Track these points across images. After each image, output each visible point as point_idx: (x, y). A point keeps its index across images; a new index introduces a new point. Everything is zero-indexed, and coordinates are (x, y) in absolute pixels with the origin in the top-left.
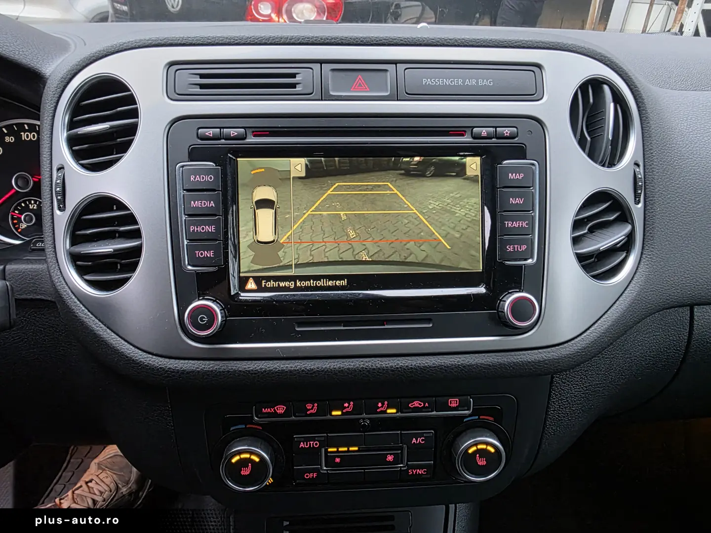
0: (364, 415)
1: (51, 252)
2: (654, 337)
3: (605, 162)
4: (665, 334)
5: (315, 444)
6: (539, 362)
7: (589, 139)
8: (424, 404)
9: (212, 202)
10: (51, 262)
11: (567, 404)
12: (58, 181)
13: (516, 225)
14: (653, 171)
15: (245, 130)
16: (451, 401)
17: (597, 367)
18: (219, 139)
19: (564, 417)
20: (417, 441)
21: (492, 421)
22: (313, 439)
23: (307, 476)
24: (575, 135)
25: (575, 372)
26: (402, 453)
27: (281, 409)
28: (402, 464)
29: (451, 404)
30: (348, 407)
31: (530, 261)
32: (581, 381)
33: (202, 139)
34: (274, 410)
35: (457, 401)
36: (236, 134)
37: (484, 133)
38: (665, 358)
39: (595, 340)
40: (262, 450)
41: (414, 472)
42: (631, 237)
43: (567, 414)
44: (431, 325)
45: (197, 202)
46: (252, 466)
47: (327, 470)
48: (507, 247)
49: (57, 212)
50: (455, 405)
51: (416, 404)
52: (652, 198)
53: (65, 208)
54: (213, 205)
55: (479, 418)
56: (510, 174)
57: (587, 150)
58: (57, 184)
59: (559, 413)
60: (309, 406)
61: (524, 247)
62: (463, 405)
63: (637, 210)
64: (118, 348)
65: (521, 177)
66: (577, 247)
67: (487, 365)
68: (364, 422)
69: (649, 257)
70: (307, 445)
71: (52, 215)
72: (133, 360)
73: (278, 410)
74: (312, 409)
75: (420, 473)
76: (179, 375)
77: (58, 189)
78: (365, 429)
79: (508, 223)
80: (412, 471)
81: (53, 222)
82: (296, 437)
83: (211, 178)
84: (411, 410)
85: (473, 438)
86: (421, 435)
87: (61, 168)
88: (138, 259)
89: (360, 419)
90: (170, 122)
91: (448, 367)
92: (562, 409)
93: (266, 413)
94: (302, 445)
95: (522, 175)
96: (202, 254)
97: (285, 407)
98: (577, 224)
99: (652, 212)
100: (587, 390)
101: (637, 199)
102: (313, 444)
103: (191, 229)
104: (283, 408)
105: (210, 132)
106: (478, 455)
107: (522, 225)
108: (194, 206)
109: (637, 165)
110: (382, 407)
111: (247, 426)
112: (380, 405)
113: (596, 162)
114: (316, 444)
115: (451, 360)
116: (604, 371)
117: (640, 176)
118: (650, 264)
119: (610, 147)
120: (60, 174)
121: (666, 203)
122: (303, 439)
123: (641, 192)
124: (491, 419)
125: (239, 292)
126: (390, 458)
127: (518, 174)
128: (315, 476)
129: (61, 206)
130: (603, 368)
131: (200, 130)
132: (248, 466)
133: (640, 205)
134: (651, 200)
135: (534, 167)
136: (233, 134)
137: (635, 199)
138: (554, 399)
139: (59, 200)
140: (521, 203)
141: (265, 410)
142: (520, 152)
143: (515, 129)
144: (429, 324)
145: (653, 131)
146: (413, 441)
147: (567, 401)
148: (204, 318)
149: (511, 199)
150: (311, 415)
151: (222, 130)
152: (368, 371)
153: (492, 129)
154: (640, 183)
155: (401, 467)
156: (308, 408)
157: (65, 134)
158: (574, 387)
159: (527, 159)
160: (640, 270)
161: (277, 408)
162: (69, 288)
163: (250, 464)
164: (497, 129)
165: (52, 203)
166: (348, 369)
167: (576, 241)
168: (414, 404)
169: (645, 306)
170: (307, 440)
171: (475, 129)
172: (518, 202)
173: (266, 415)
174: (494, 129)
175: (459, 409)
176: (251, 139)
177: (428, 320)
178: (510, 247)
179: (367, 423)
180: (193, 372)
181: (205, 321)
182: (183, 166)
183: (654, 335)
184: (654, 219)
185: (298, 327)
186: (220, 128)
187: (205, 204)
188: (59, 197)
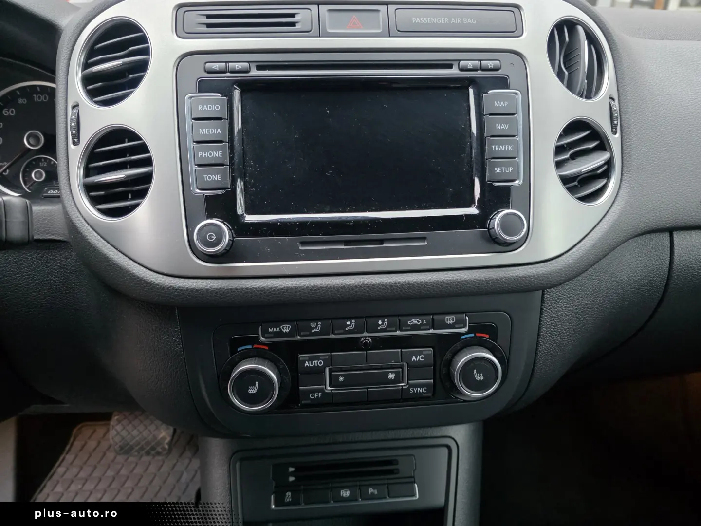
0: (365, 334)
1: (66, 184)
2: (638, 261)
3: (583, 93)
4: (648, 259)
5: (319, 363)
6: (530, 277)
7: (566, 73)
8: (422, 322)
9: (219, 129)
10: (65, 193)
11: (559, 322)
12: (73, 117)
13: (502, 148)
14: (627, 105)
15: (249, 65)
16: (447, 318)
17: (585, 287)
18: (225, 72)
19: (556, 335)
20: (416, 359)
21: (488, 339)
22: (318, 358)
23: (312, 396)
24: (554, 69)
25: (565, 289)
26: (403, 371)
27: (286, 329)
28: (403, 383)
29: (447, 321)
30: (350, 325)
31: (517, 182)
32: (570, 299)
33: (209, 72)
34: (280, 329)
35: (453, 318)
36: (241, 67)
37: (470, 65)
38: (650, 283)
39: (581, 257)
40: (268, 368)
41: (415, 390)
42: (609, 163)
43: (559, 332)
44: (426, 243)
45: (204, 130)
46: (259, 384)
47: (331, 390)
48: (495, 169)
49: (71, 146)
50: (452, 322)
51: (415, 321)
52: (627, 129)
53: (79, 142)
54: (220, 132)
55: (475, 336)
56: (495, 102)
57: (565, 82)
58: (72, 120)
59: (551, 331)
60: (313, 325)
61: (511, 169)
62: (460, 323)
63: (614, 140)
64: (130, 269)
65: (505, 104)
66: (560, 170)
67: (480, 280)
68: (365, 340)
69: (627, 182)
70: (312, 364)
71: (67, 149)
72: (144, 280)
73: (283, 329)
74: (316, 327)
75: (421, 391)
76: (189, 293)
77: (73, 124)
78: (366, 347)
79: (495, 147)
80: (413, 390)
81: (67, 157)
82: (300, 357)
83: (217, 107)
84: (410, 328)
85: (470, 354)
86: (420, 353)
87: (75, 106)
88: (148, 185)
89: (362, 337)
90: (179, 58)
91: (443, 282)
92: (554, 326)
93: (272, 332)
94: (307, 364)
95: (506, 103)
96: (209, 178)
97: (290, 327)
98: (559, 150)
99: (629, 142)
100: (576, 309)
101: (614, 130)
102: (317, 363)
103: (200, 155)
104: (289, 327)
105: (216, 66)
106: (475, 371)
107: (508, 149)
108: (202, 133)
109: (612, 98)
110: (382, 324)
111: (254, 346)
112: (380, 322)
113: (574, 93)
114: (321, 363)
115: (446, 276)
116: (592, 292)
117: (615, 108)
118: (629, 188)
119: (586, 81)
120: (75, 111)
121: (640, 133)
122: (307, 359)
123: (617, 123)
124: (487, 336)
125: (245, 215)
126: (391, 376)
127: (502, 103)
128: (319, 395)
129: (76, 140)
130: (591, 288)
131: (207, 64)
132: (255, 384)
133: (618, 135)
134: (627, 131)
135: (517, 96)
136: (238, 67)
137: (612, 130)
138: (546, 316)
139: (74, 134)
140: (507, 128)
141: (271, 329)
142: (503, 83)
143: (498, 62)
144: (424, 242)
145: (625, 69)
146: (413, 359)
147: (559, 318)
148: (213, 235)
149: (497, 125)
150: (316, 334)
151: (227, 64)
152: (368, 287)
153: (477, 62)
154: (616, 115)
155: (402, 386)
156: (312, 326)
157: (80, 75)
158: (564, 305)
159: (510, 89)
160: (620, 195)
161: (283, 327)
162: (82, 217)
163: (257, 383)
164: (482, 62)
165: (67, 138)
166: (350, 285)
167: (559, 165)
168: (413, 322)
169: (627, 227)
170: (311, 359)
171: (461, 62)
172: (504, 127)
173: (272, 335)
174: (479, 62)
175: (456, 326)
176: (255, 73)
177: (424, 239)
178: (497, 169)
179: (369, 341)
180: (201, 289)
181: (213, 238)
182: (191, 97)
183: (637, 260)
184: (631, 148)
185: (302, 246)
186: (226, 62)
187: (212, 131)
188: (74, 132)
